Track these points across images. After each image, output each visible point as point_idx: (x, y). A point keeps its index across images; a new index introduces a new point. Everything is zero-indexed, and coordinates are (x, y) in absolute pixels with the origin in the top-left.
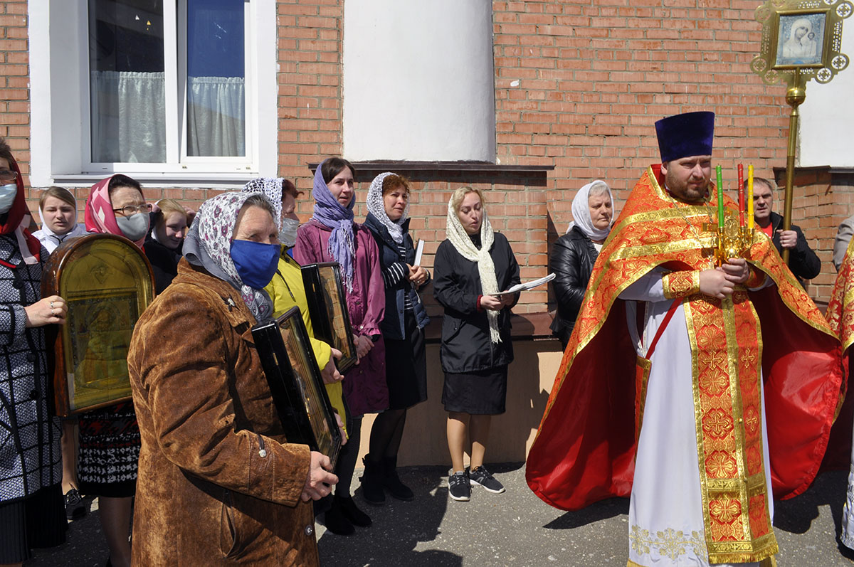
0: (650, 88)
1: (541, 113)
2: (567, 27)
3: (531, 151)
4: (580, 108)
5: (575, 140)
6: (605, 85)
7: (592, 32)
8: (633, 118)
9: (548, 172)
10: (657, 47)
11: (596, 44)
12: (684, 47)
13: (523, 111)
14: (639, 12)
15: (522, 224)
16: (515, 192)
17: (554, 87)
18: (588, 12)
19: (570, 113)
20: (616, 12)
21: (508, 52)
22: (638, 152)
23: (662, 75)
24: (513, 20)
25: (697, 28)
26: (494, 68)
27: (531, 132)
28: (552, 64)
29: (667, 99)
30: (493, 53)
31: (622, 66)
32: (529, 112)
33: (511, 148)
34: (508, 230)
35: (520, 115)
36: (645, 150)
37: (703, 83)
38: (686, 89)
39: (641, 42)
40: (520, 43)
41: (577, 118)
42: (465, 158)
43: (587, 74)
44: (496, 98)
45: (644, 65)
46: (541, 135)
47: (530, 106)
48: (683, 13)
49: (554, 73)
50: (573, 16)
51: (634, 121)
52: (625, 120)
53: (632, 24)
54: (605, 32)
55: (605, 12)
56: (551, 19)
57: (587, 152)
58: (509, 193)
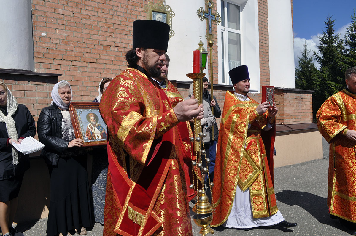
0: (108, 43)
1: (58, 50)
2: (70, 12)
3: (52, 66)
4: (77, 49)
5: (75, 63)
6: (89, 40)
7: (82, 16)
8: (101, 56)
9: (59, 77)
10: (111, 27)
11: (84, 21)
12: (123, 28)
13: (48, 48)
14: (103, 11)
15: (46, 101)
16: (41, 86)
17: (64, 38)
18: (80, 7)
19: (72, 51)
20: (93, 9)
21: (40, 19)
22: (104, 71)
23: (113, 39)
24: (42, 4)
25: (127, 21)
26: (32, 26)
27: (53, 58)
28: (62, 27)
29: (116, 49)
30: (32, 18)
31: (96, 32)
32: (52, 48)
33: (42, 65)
34: (38, 104)
35: (47, 50)
36: (107, 70)
37: (131, 44)
38: (124, 46)
39: (104, 23)
40: (46, 15)
41: (75, 53)
42: (15, 68)
43: (80, 34)
44: (34, 40)
45: (106, 33)
46: (58, 59)
47: (52, 46)
48: (122, 14)
49: (64, 32)
50: (72, 7)
51: (102, 57)
52: (98, 56)
53: (100, 15)
54: (88, 17)
55: (87, 8)
56: (62, 7)
57: (81, 69)
58: (38, 86)
